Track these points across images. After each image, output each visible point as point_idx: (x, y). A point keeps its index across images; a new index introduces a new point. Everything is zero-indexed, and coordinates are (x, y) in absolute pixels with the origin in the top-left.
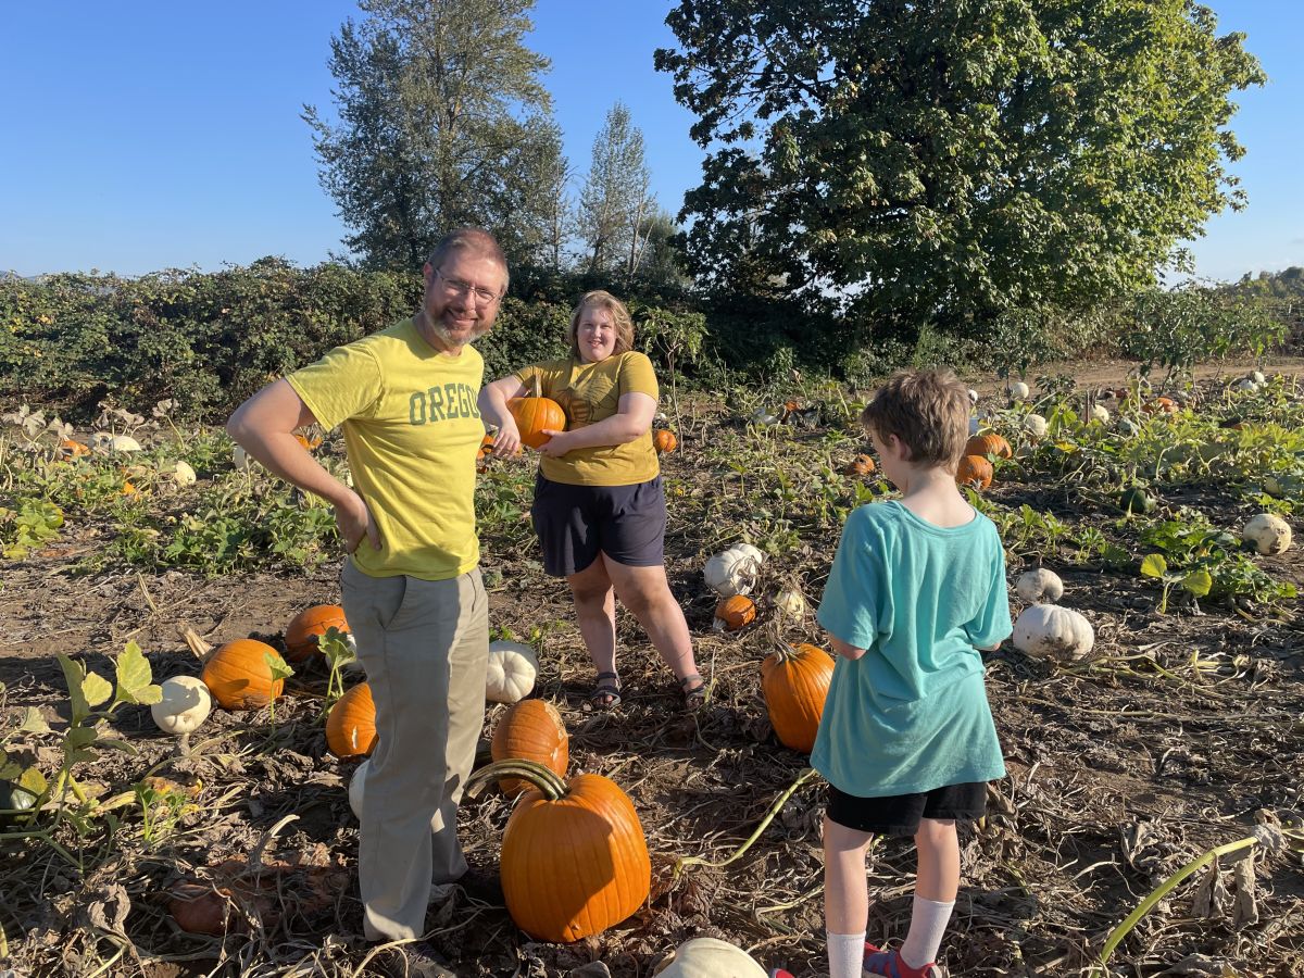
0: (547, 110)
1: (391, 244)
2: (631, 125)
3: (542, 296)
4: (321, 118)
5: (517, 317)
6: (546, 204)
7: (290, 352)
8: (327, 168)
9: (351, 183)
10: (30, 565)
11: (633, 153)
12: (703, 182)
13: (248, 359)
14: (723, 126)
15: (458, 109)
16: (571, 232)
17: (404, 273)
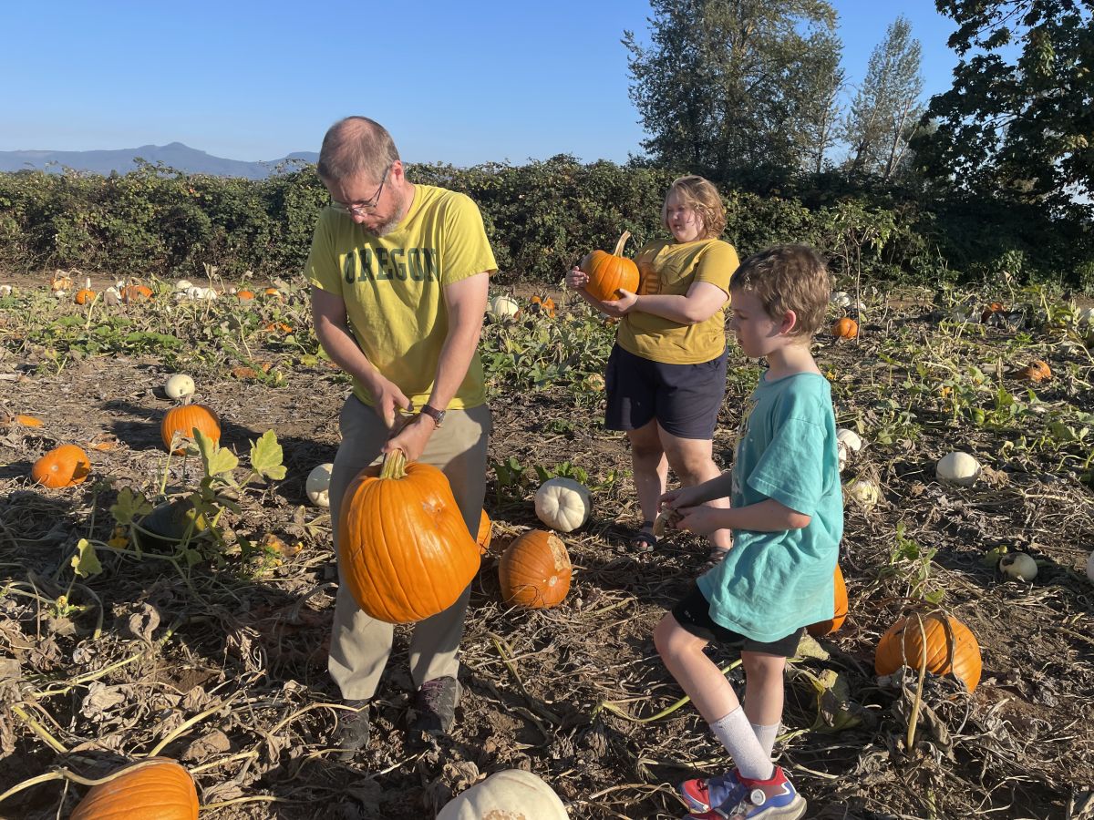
0: (831, 26)
1: (679, 146)
2: (911, 37)
3: (777, 192)
4: (636, 41)
5: (751, 210)
6: (817, 111)
7: (563, 231)
8: (636, 83)
9: (654, 95)
10: (314, 371)
11: (909, 63)
12: (951, 88)
13: (532, 234)
14: (984, 34)
15: (751, 28)
16: (838, 137)
17: (662, 170)
